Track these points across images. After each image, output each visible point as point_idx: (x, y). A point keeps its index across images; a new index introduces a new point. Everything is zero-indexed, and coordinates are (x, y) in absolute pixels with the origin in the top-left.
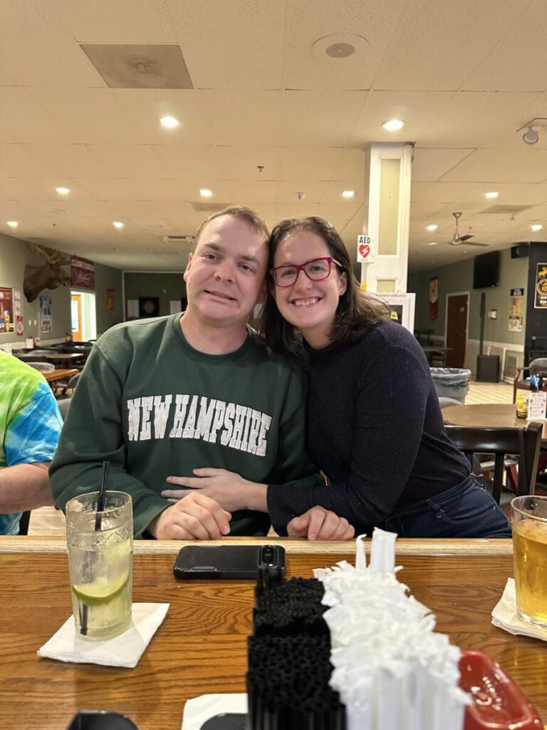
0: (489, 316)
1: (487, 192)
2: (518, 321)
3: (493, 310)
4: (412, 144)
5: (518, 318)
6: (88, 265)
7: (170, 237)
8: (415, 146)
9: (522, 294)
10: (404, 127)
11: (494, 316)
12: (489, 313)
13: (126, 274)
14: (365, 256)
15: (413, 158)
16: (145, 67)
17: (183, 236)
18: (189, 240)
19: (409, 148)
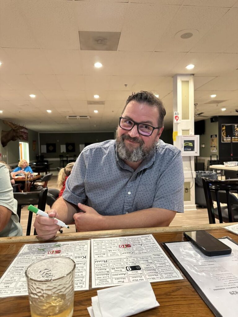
1: (211, 95)
2: (215, 148)
3: (203, 144)
6: (26, 130)
7: (70, 116)
8: (195, 75)
9: (216, 137)
10: (194, 67)
11: (203, 147)
12: (201, 146)
13: (40, 134)
14: (177, 120)
16: (101, 41)
17: (75, 116)
18: (78, 117)
19: (192, 76)
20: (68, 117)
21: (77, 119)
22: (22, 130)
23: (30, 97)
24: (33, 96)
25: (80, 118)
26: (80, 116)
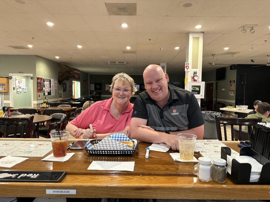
0: (222, 90)
1: (224, 48)
2: (233, 92)
3: (223, 88)
4: (203, 32)
5: (232, 91)
6: (78, 72)
7: (110, 62)
9: (234, 82)
10: (202, 27)
11: (224, 90)
12: (222, 89)
13: (90, 75)
15: (203, 37)
16: (123, 9)
17: (115, 62)
19: (202, 34)
21: (116, 64)
22: (75, 72)
23: (77, 47)
24: (80, 47)
25: (119, 64)
26: (119, 62)
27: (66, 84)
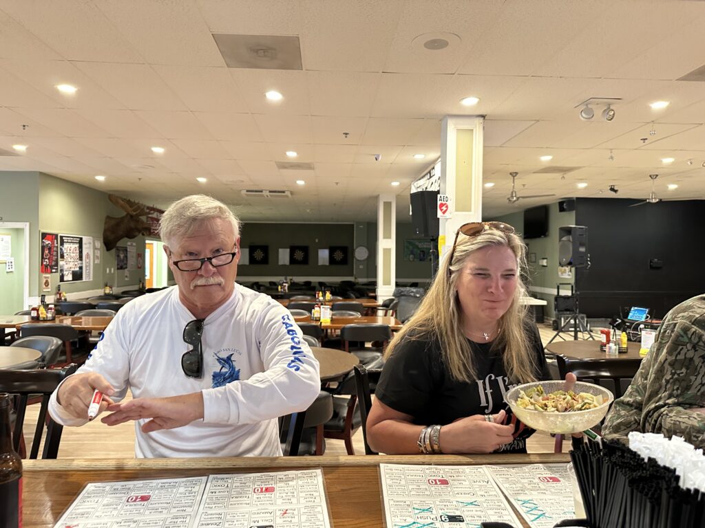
0: (541, 264)
1: (541, 156)
2: (567, 268)
3: (544, 259)
4: (483, 116)
7: (247, 191)
8: (486, 118)
10: (478, 103)
11: (545, 264)
12: (541, 261)
14: (444, 213)
15: (484, 128)
16: (265, 52)
17: (260, 190)
18: (266, 193)
19: (481, 120)
20: (244, 192)
21: (263, 196)
22: (154, 216)
23: (152, 151)
24: (158, 150)
25: (271, 196)
26: (270, 192)
27: (126, 250)
